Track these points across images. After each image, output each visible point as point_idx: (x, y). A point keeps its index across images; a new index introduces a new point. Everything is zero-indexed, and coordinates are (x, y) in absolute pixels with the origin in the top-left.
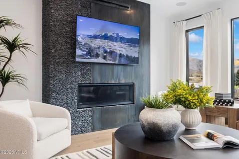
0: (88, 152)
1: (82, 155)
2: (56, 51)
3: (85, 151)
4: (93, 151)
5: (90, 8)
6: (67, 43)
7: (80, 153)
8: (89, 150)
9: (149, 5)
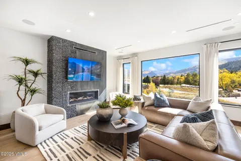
0: (75, 129)
1: (72, 131)
2: (56, 76)
3: (73, 129)
4: (77, 128)
5: (76, 53)
6: (62, 71)
7: (70, 130)
8: (75, 128)
9: (106, 52)
